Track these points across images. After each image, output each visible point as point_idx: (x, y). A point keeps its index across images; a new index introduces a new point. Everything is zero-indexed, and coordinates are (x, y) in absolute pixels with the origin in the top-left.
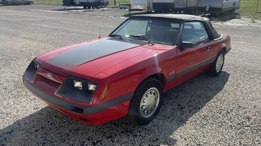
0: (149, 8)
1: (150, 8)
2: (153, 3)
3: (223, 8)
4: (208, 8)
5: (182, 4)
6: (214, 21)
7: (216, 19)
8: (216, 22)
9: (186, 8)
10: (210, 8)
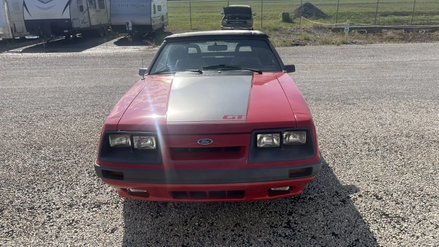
0: (15, 31)
1: (17, 29)
2: (25, 21)
3: (153, 24)
4: (130, 25)
5: (83, 20)
6: (150, 45)
7: (152, 42)
8: (154, 47)
9: (90, 28)
10: (134, 26)
